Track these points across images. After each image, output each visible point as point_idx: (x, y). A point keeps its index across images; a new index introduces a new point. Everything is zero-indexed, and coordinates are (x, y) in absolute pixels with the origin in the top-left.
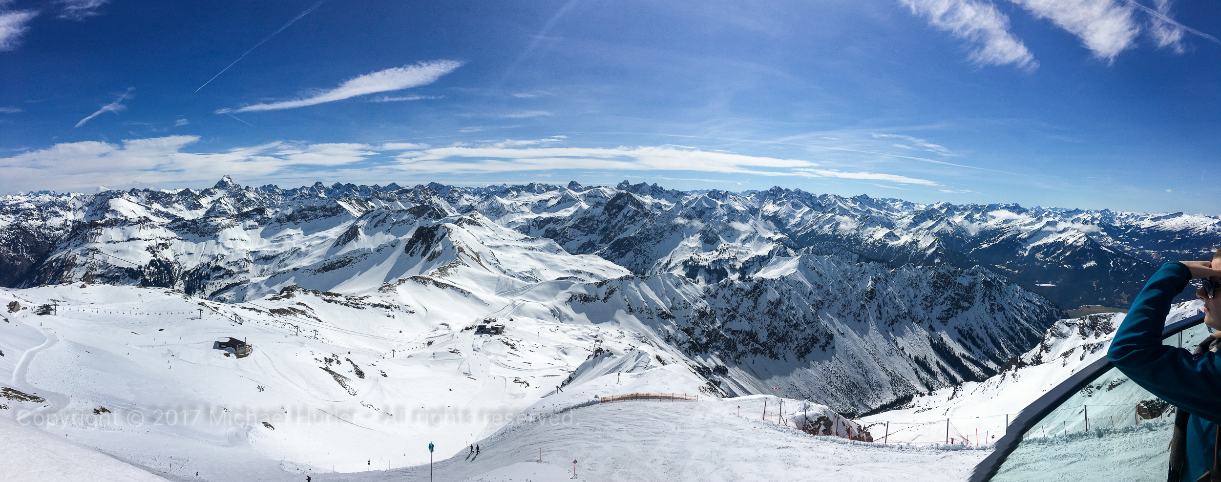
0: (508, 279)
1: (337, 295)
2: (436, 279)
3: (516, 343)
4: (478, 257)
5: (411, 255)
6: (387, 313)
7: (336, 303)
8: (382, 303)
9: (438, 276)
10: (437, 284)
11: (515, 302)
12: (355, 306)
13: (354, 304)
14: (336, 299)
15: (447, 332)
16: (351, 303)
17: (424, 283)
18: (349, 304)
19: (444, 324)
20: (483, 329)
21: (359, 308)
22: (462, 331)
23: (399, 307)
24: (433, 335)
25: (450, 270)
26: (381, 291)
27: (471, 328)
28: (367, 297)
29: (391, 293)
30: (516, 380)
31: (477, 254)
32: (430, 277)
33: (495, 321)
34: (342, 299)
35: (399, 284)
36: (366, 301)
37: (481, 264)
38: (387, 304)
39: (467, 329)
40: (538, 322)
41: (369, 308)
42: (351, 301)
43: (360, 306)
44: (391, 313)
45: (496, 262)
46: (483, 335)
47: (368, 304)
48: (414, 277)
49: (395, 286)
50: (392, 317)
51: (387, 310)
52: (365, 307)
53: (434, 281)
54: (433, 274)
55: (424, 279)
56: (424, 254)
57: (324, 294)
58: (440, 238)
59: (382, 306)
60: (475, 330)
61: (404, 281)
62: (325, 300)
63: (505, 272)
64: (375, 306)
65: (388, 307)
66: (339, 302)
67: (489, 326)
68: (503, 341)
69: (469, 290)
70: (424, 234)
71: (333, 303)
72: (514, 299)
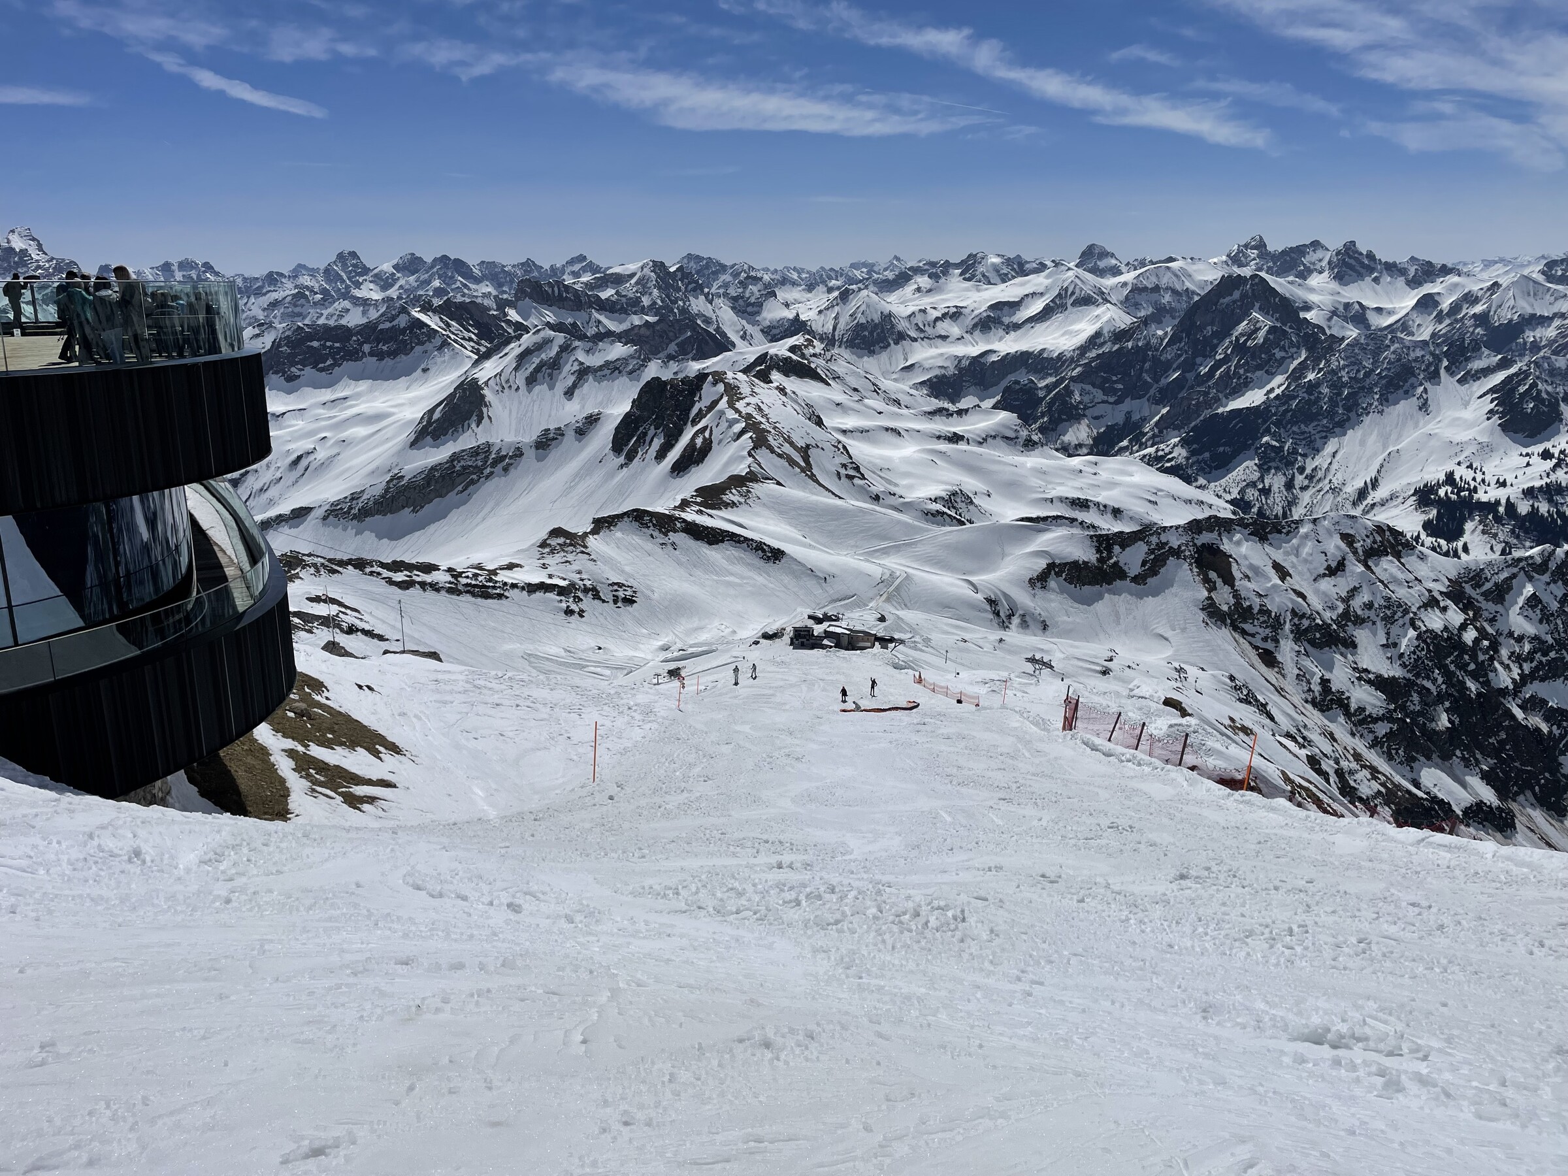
0: (883, 516)
1: (425, 568)
2: (693, 518)
5: (630, 458)
6: (564, 606)
7: (424, 589)
8: (550, 581)
9: (699, 509)
10: (695, 532)
12: (476, 592)
13: (473, 587)
14: (424, 577)
16: (465, 586)
17: (661, 528)
18: (459, 588)
20: (804, 637)
21: (487, 596)
22: (755, 642)
23: (594, 591)
26: (546, 551)
27: (777, 636)
28: (509, 568)
29: (572, 554)
31: (805, 451)
32: (678, 513)
33: (837, 620)
35: (595, 531)
36: (504, 576)
37: (813, 477)
38: (563, 583)
39: (766, 636)
41: (516, 594)
42: (463, 580)
43: (491, 591)
44: (575, 606)
45: (852, 473)
47: (514, 586)
48: (633, 511)
49: (583, 536)
50: (576, 614)
51: (564, 598)
52: (506, 594)
53: (686, 523)
54: (684, 504)
55: (661, 517)
56: (661, 455)
57: (385, 566)
58: (704, 410)
59: (549, 588)
60: (788, 639)
61: (606, 521)
62: (390, 582)
63: (877, 498)
64: (532, 588)
65: (564, 592)
66: (433, 585)
67: (818, 629)
69: (775, 544)
70: (661, 401)
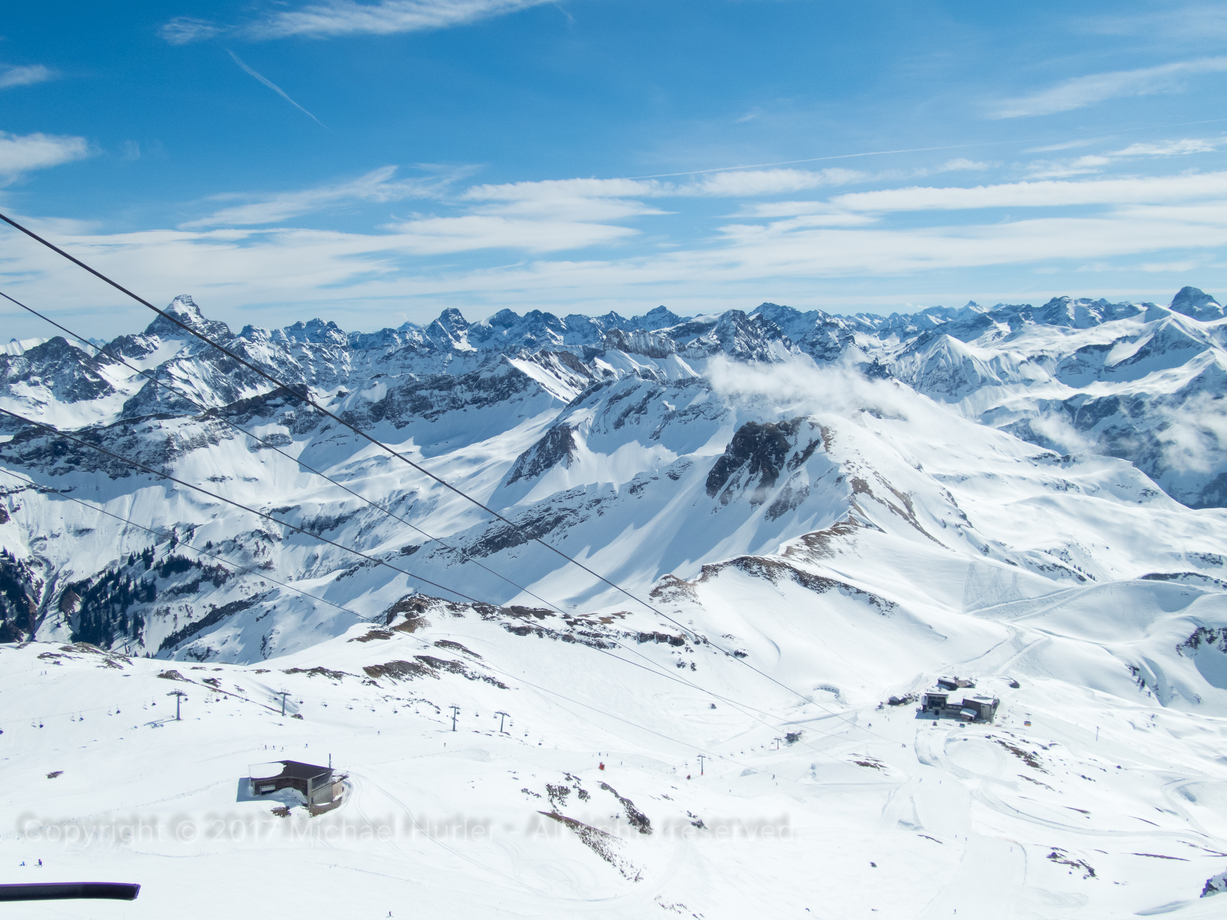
0: (1000, 569)
1: (541, 614)
2: (801, 566)
3: (1039, 750)
4: (908, 506)
5: (724, 501)
6: (676, 657)
7: (541, 636)
8: (663, 631)
9: (803, 556)
10: (803, 579)
11: (1021, 634)
12: (591, 639)
13: (588, 635)
14: (541, 623)
15: (836, 709)
16: (581, 633)
17: (770, 576)
18: (575, 635)
19: (827, 689)
20: (938, 704)
21: (601, 645)
22: (880, 707)
23: (705, 641)
24: (797, 715)
25: (835, 542)
26: (657, 599)
27: (904, 701)
28: (621, 615)
29: (683, 603)
30: (1054, 856)
31: (905, 499)
32: (785, 560)
33: (971, 686)
34: (555, 623)
35: (704, 579)
36: (618, 625)
37: (916, 525)
38: (675, 634)
39: (894, 702)
40: (1093, 697)
41: (630, 642)
42: (579, 628)
43: (604, 640)
44: (687, 658)
45: (959, 522)
46: (941, 722)
47: (626, 635)
48: (743, 559)
49: (694, 584)
50: (688, 667)
51: (676, 649)
52: (619, 644)
53: (795, 570)
54: (789, 551)
55: (769, 564)
56: (757, 500)
57: (504, 611)
58: (801, 455)
59: (662, 638)
60: (919, 705)
61: (715, 569)
62: (511, 629)
63: (986, 550)
64: (643, 638)
65: (677, 642)
66: (549, 632)
67: (954, 698)
68: (1003, 744)
69: (891, 598)
70: (756, 444)
71: (533, 636)
72: (1019, 625)
